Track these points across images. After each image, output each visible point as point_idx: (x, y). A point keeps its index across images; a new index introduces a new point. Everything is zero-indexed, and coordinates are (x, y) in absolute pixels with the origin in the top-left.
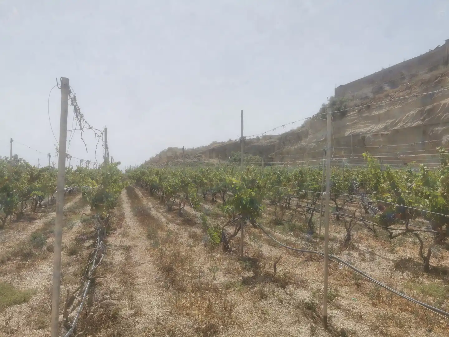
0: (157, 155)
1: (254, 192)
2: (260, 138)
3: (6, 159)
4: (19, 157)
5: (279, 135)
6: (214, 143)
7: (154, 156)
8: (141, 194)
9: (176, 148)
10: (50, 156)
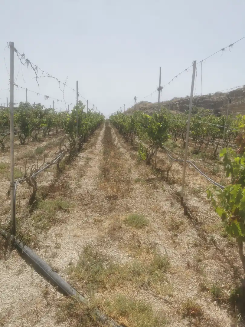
0: (133, 107)
1: (161, 124)
2: (212, 95)
3: (34, 106)
4: (42, 105)
5: (228, 93)
6: (176, 98)
7: (131, 107)
8: (114, 132)
9: (146, 102)
10: (54, 102)
